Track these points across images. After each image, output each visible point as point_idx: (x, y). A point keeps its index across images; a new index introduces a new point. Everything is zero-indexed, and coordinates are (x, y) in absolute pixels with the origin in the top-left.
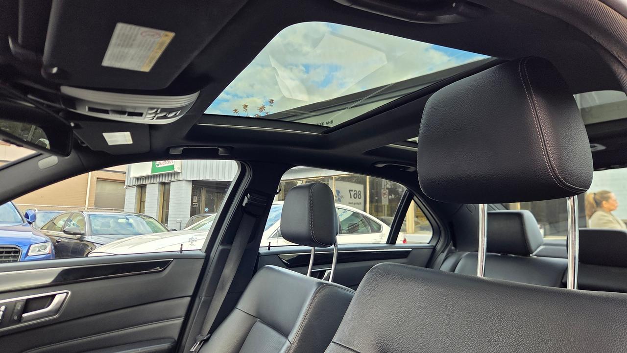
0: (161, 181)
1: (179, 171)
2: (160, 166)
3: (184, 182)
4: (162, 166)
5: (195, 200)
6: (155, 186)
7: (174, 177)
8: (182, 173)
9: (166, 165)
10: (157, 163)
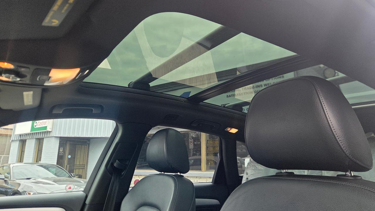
0: (37, 137)
1: (50, 130)
2: (37, 127)
3: (54, 138)
4: (39, 127)
5: (62, 150)
6: (32, 140)
7: (47, 135)
8: (53, 131)
9: (42, 126)
10: (35, 124)
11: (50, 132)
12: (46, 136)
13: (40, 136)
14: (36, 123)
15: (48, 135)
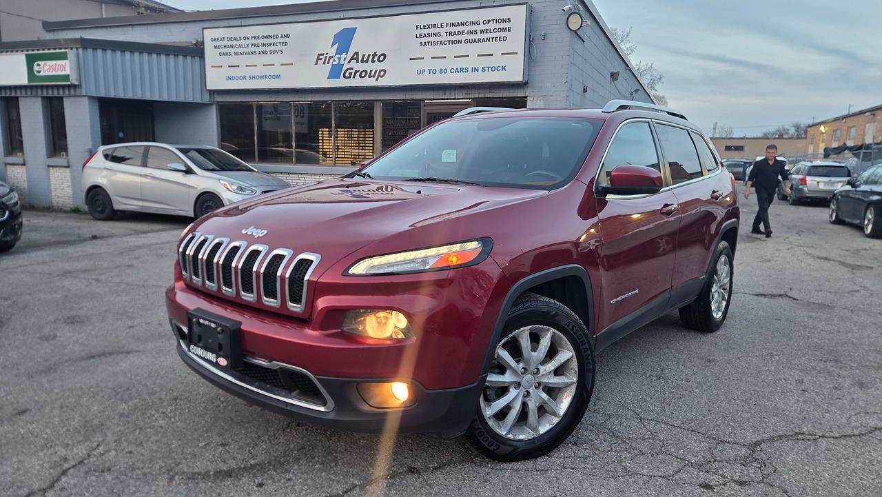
0: (45, 93)
1: (76, 83)
2: (42, 74)
3: (86, 99)
4: (47, 74)
6: (33, 100)
7: (69, 91)
8: (83, 85)
9: (54, 73)
10: (36, 68)
11: (75, 86)
12: (67, 92)
13: (53, 92)
14: (38, 65)
15: (72, 92)
